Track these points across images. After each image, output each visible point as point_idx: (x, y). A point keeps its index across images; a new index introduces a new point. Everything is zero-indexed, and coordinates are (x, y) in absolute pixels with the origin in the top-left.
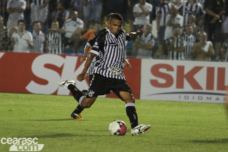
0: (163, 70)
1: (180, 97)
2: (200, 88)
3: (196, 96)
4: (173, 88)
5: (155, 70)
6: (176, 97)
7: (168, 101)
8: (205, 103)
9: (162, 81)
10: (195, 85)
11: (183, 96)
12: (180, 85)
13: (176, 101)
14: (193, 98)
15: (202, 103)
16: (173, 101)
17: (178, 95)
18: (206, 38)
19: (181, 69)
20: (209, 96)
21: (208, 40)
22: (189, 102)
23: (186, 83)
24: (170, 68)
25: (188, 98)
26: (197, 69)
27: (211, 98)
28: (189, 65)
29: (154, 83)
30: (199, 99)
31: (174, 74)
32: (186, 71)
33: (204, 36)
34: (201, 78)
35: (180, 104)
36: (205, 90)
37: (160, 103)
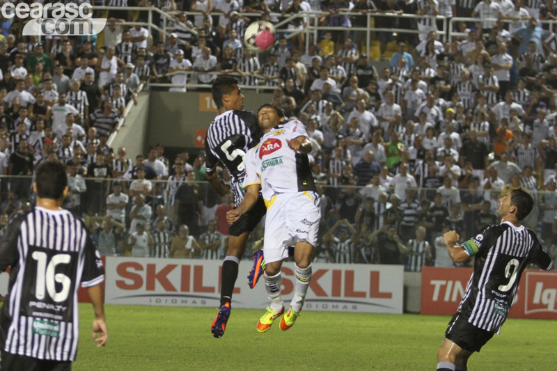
0: (131, 270)
1: (150, 301)
2: (174, 289)
3: (170, 299)
4: (143, 290)
5: (121, 269)
6: (145, 301)
7: (136, 305)
8: (180, 307)
9: (130, 282)
10: (168, 286)
11: (154, 299)
12: (151, 286)
13: (146, 306)
14: (166, 301)
15: (175, 307)
16: (142, 305)
17: (148, 298)
18: (188, 233)
19: (151, 268)
20: (184, 299)
21: (190, 235)
22: (162, 307)
23: (158, 284)
24: (138, 267)
25: (176, 302)
26: (170, 268)
27: (186, 301)
28: (160, 263)
29: (121, 285)
30: (172, 302)
31: (143, 274)
32: (158, 270)
33: (185, 230)
34: (175, 278)
35: (150, 308)
36: (179, 292)
37: (128, 307)
